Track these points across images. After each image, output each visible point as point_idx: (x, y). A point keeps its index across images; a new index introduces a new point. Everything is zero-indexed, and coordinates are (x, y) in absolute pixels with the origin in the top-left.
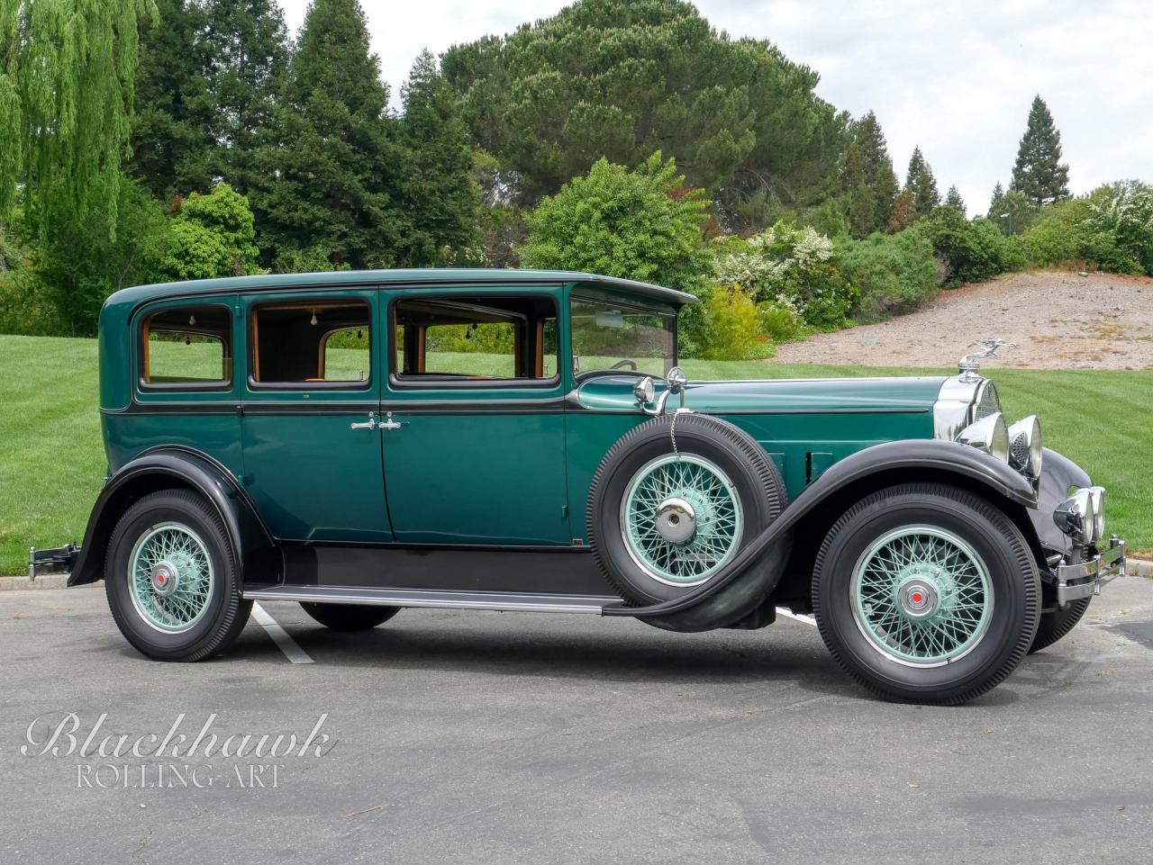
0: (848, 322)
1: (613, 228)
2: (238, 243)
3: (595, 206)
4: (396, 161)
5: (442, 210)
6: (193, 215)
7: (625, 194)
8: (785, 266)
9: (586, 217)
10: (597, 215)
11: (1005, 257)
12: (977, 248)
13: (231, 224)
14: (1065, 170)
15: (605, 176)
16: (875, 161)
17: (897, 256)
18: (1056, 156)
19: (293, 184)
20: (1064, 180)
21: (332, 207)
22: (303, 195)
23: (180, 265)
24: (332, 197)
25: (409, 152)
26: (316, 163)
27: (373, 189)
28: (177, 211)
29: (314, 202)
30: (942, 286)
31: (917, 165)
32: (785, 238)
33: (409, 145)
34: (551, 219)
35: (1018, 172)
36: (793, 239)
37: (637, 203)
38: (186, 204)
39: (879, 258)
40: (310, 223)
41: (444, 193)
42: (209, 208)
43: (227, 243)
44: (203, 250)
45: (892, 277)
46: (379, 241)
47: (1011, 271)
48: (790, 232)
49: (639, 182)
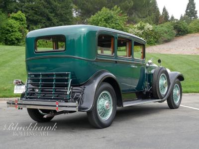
0: (156, 44)
1: (107, 22)
2: (23, 24)
3: (103, 17)
4: (56, 7)
5: (66, 17)
6: (13, 18)
7: (109, 15)
8: (142, 31)
9: (101, 20)
10: (103, 19)
11: (189, 30)
12: (183, 28)
13: (21, 20)
14: (196, 11)
15: (105, 11)
16: (155, 8)
17: (166, 30)
18: (195, 8)
19: (34, 11)
20: (196, 13)
21: (42, 16)
22: (36, 14)
23: (10, 29)
24: (42, 14)
25: (59, 5)
26: (39, 7)
27: (51, 13)
28: (9, 17)
29: (38, 15)
30: (175, 36)
31: (164, 10)
32: (142, 25)
33: (59, 3)
34: (94, 20)
35: (186, 11)
36: (144, 25)
37: (112, 17)
38: (11, 15)
39: (163, 30)
40: (37, 20)
41: (66, 14)
42: (17, 16)
43: (20, 24)
44: (15, 26)
45: (165, 34)
46: (52, 24)
47: (190, 33)
48: (143, 24)
49: (112, 12)
